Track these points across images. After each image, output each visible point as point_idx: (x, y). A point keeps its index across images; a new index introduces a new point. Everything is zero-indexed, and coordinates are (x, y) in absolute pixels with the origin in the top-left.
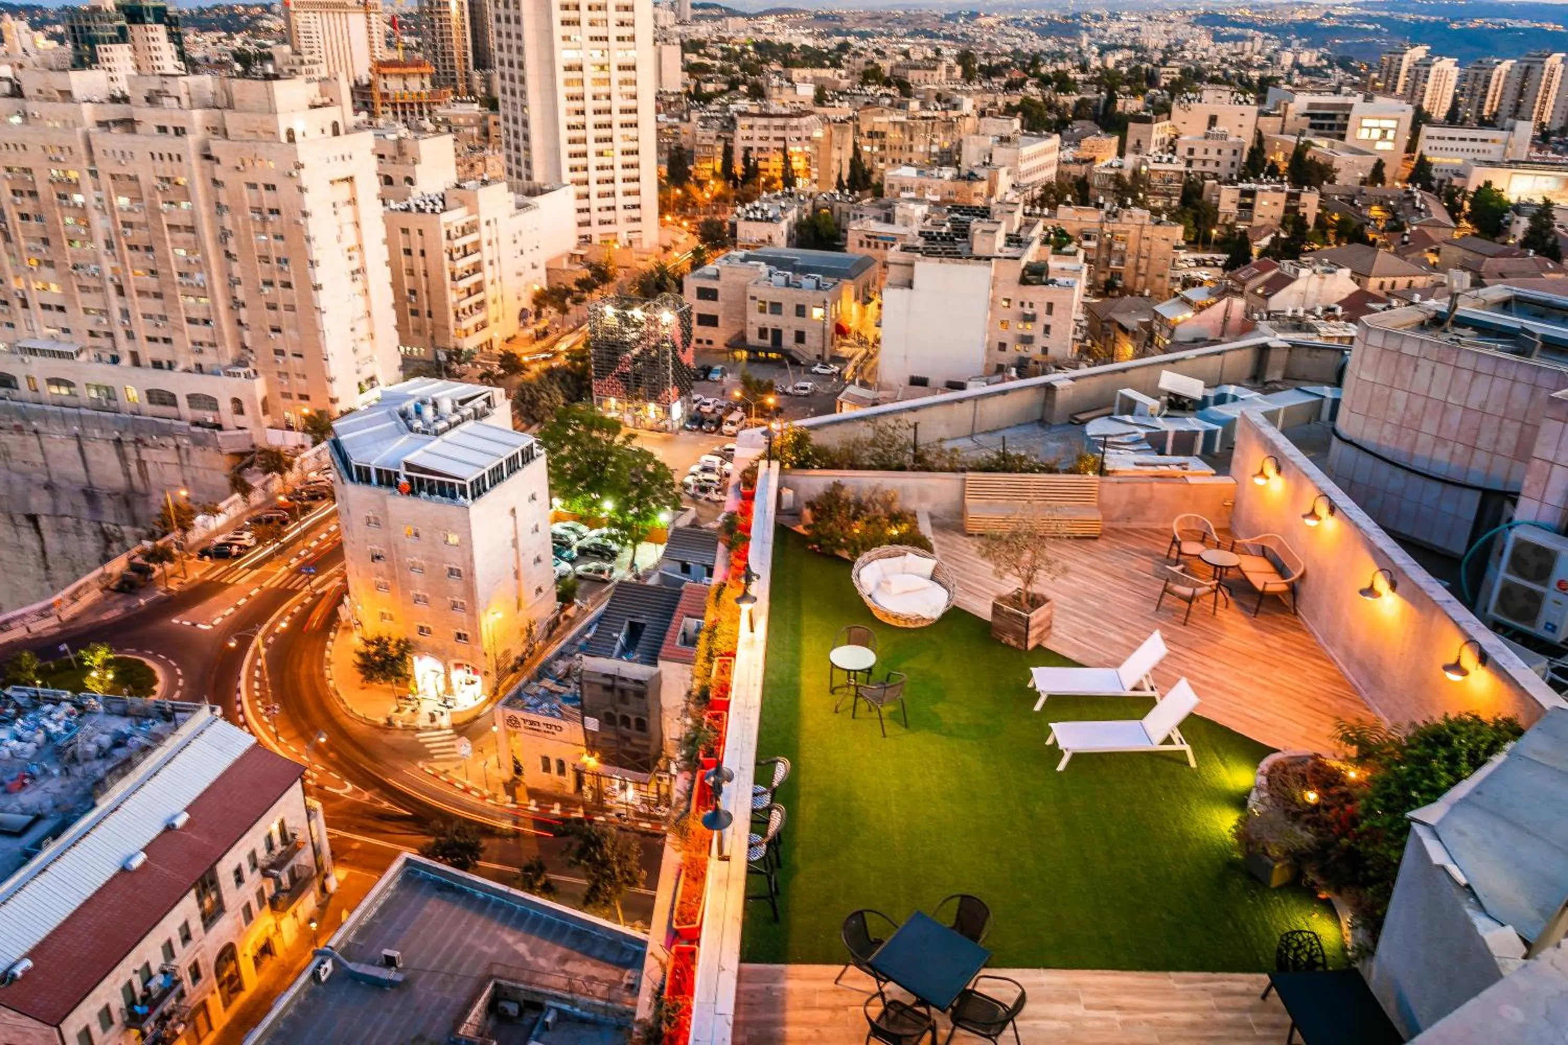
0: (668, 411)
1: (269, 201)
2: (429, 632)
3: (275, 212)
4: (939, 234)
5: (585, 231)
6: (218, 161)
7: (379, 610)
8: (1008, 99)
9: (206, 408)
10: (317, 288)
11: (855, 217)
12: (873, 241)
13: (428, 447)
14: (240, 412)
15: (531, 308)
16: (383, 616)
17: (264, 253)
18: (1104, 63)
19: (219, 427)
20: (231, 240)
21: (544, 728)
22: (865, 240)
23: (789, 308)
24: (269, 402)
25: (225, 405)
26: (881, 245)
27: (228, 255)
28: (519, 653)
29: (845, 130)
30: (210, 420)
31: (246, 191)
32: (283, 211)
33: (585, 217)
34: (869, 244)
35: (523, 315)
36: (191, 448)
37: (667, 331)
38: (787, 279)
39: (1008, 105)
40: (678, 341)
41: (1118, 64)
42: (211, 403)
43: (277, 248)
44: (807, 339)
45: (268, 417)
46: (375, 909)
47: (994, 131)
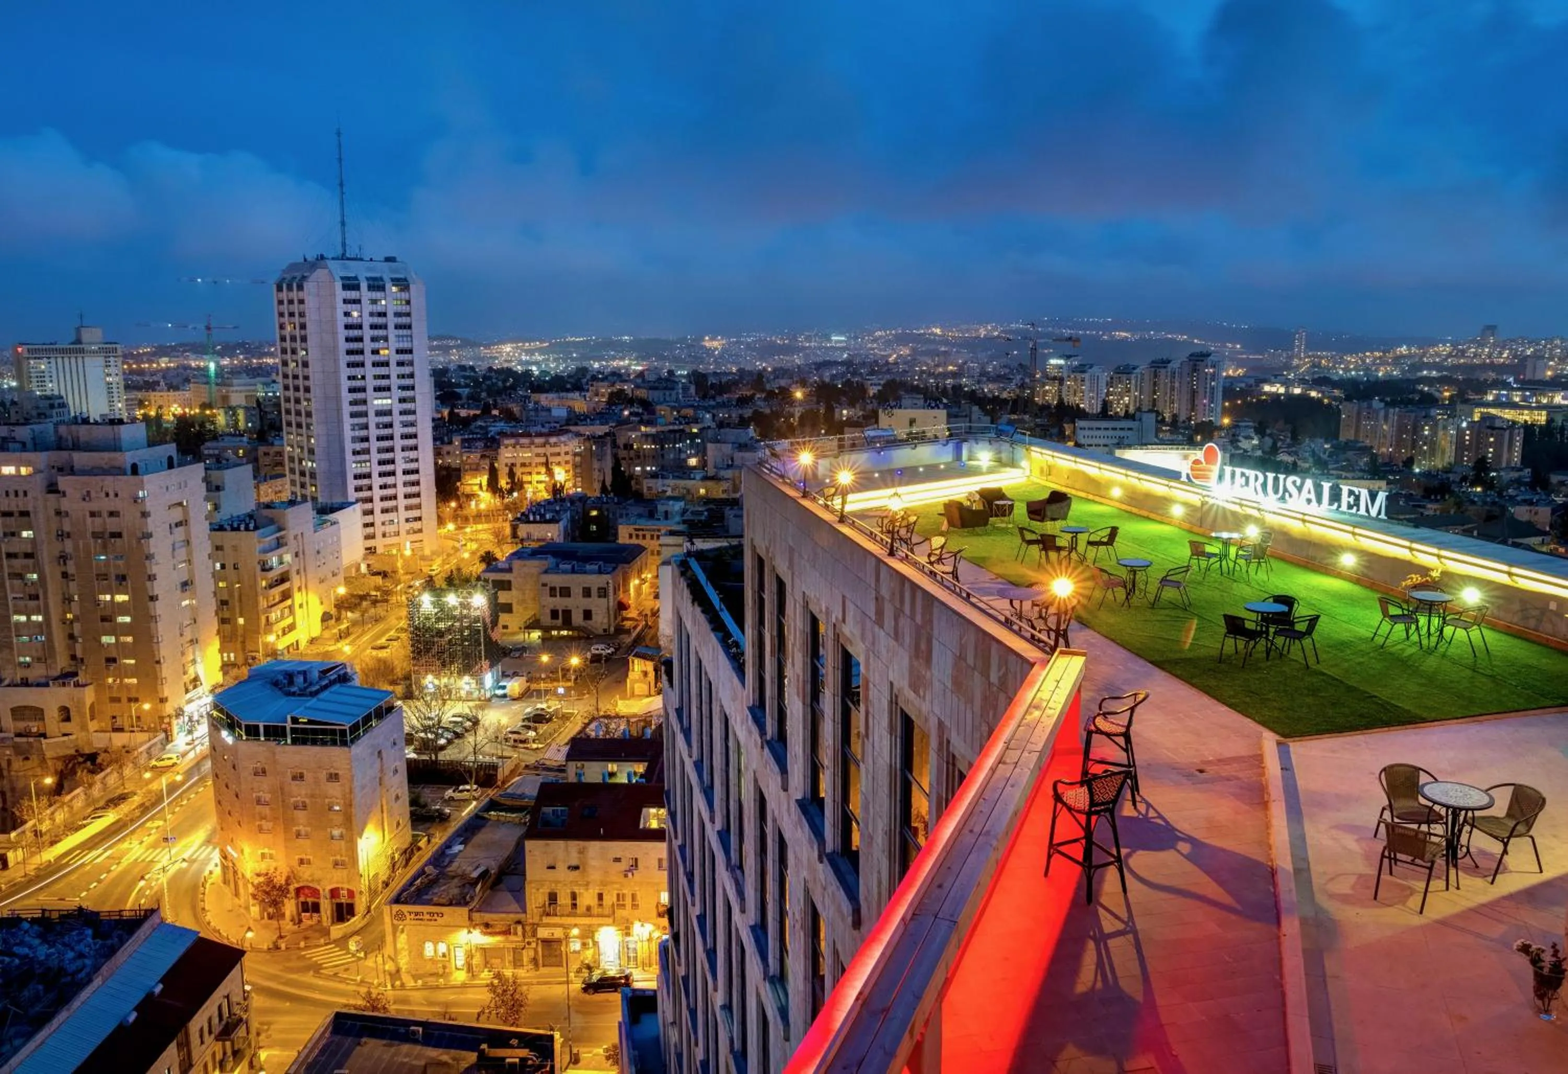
0: (480, 683)
1: (112, 525)
2: (309, 862)
3: (119, 535)
4: (700, 521)
5: (370, 543)
6: (64, 494)
7: (260, 852)
8: (740, 412)
9: (30, 720)
10: (153, 598)
11: (621, 516)
12: (641, 533)
13: (308, 704)
14: (67, 719)
15: (333, 611)
16: (263, 856)
17: (103, 570)
18: (821, 377)
19: (44, 736)
20: (70, 563)
21: (428, 917)
22: (634, 533)
23: (577, 591)
24: (96, 707)
25: (52, 714)
26: (648, 537)
27: (65, 575)
28: (384, 878)
29: (604, 444)
30: (34, 730)
31: (89, 520)
32: (125, 535)
33: (370, 530)
34: (637, 536)
35: (326, 617)
36: (13, 758)
37: (478, 613)
38: (573, 567)
39: (741, 417)
40: (488, 620)
41: (833, 377)
42: (38, 713)
43: (118, 567)
44: (594, 616)
45: (95, 721)
46: (317, 1051)
47: (733, 439)
